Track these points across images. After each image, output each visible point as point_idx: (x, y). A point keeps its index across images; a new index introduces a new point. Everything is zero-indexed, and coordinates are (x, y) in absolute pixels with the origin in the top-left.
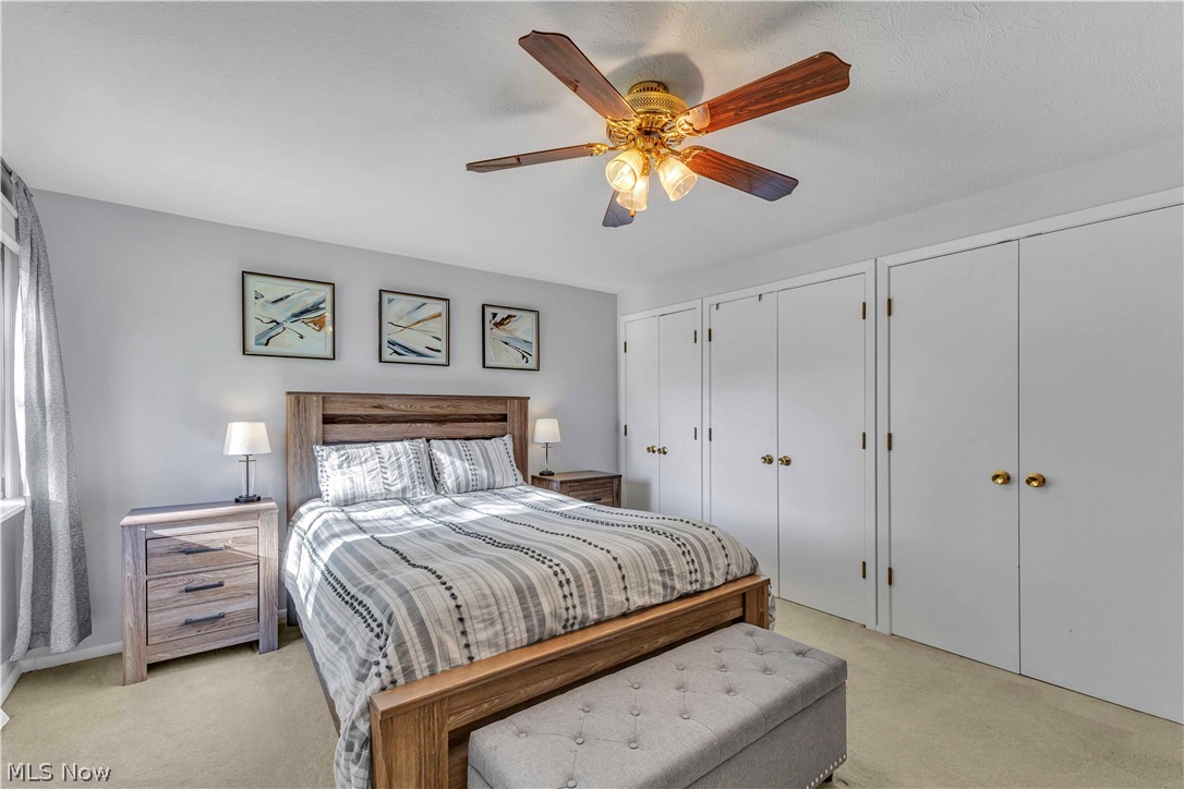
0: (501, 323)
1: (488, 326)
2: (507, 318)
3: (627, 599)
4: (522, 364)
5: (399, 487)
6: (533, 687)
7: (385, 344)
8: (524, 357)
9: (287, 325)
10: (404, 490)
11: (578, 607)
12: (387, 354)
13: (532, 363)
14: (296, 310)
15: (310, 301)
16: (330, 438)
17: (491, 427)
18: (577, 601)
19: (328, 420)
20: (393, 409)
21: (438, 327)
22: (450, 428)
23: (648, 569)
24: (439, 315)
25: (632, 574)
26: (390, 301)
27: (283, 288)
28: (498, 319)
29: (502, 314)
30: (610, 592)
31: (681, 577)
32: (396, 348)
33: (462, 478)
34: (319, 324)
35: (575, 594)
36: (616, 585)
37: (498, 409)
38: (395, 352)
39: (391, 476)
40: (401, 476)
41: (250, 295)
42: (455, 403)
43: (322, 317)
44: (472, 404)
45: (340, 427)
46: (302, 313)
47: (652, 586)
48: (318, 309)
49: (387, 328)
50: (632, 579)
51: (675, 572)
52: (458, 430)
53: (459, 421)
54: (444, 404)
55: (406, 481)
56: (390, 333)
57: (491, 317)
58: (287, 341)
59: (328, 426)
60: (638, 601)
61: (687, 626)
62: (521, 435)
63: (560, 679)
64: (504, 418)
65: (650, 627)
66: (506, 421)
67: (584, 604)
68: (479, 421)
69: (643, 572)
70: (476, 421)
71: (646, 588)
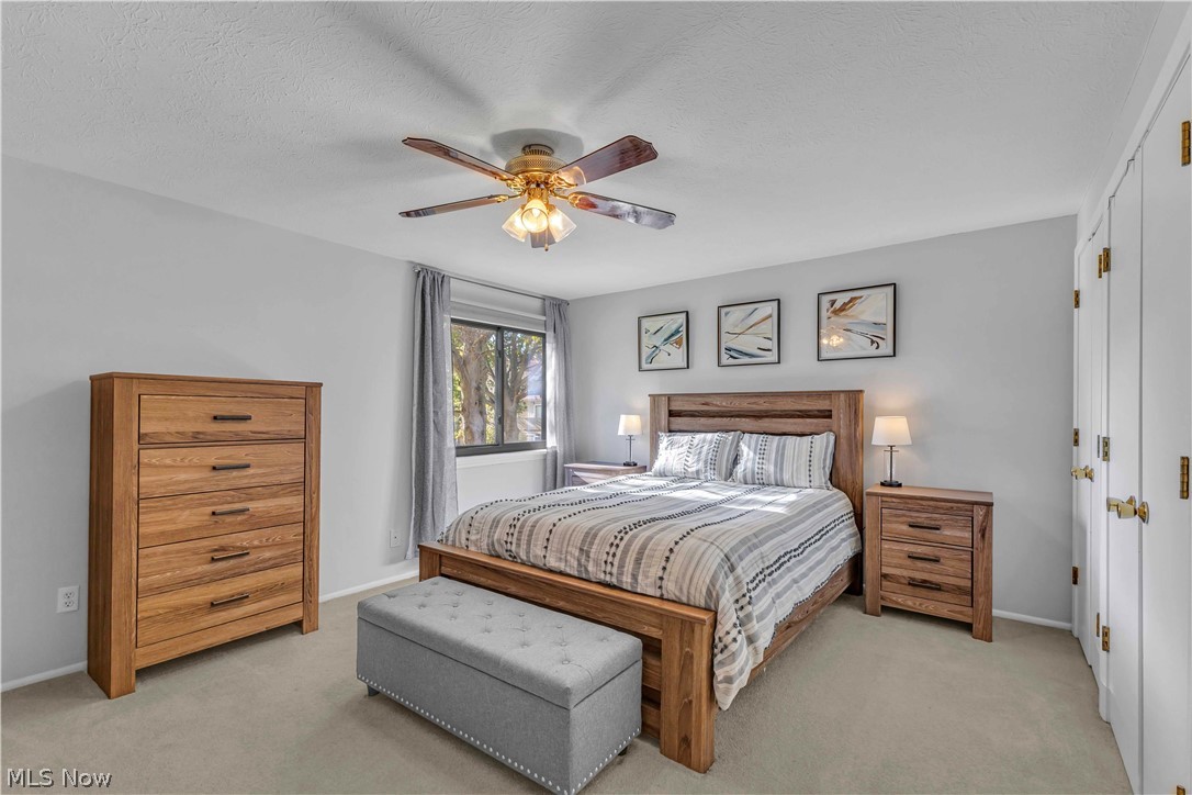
0: (843, 308)
1: (824, 314)
2: (850, 301)
3: (545, 557)
4: (872, 351)
5: (694, 469)
6: (475, 577)
7: (723, 350)
8: (873, 342)
9: (662, 347)
10: (698, 472)
11: (514, 545)
12: (725, 359)
13: (886, 348)
14: (666, 337)
15: (674, 327)
16: (673, 427)
17: (811, 424)
18: (514, 541)
19: (671, 414)
20: (717, 406)
21: (769, 328)
22: (766, 424)
23: (571, 543)
24: (770, 316)
25: (556, 540)
26: (726, 314)
27: (660, 322)
28: (838, 305)
29: (842, 299)
30: (535, 546)
31: (597, 564)
32: (732, 353)
33: (749, 471)
34: (679, 343)
35: (515, 536)
36: (541, 542)
37: (823, 405)
38: (731, 357)
39: (691, 460)
40: (698, 461)
41: (643, 331)
42: (772, 399)
43: (681, 338)
44: (790, 400)
45: (679, 420)
46: (670, 337)
47: (569, 557)
48: (679, 332)
49: (724, 337)
50: (554, 545)
51: (592, 555)
52: (774, 426)
53: (780, 416)
54: (761, 401)
55: (701, 464)
56: (727, 341)
57: (828, 305)
58: (662, 360)
59: (672, 419)
60: (552, 563)
61: (587, 607)
62: (850, 434)
63: (489, 582)
64: (828, 415)
65: (555, 587)
66: (830, 417)
67: (518, 545)
68: (803, 417)
69: (566, 542)
70: (799, 417)
71: (563, 556)
